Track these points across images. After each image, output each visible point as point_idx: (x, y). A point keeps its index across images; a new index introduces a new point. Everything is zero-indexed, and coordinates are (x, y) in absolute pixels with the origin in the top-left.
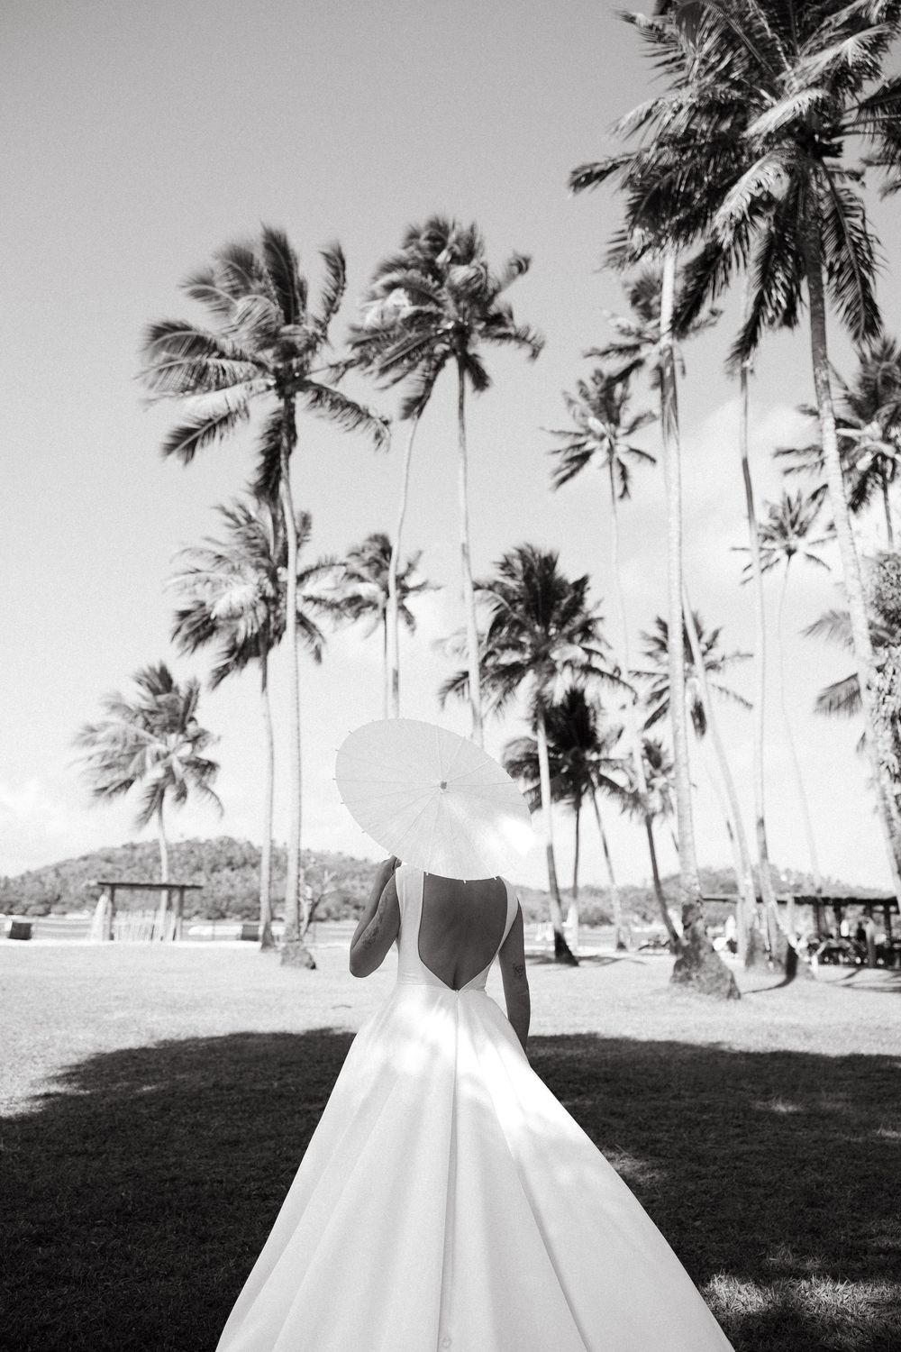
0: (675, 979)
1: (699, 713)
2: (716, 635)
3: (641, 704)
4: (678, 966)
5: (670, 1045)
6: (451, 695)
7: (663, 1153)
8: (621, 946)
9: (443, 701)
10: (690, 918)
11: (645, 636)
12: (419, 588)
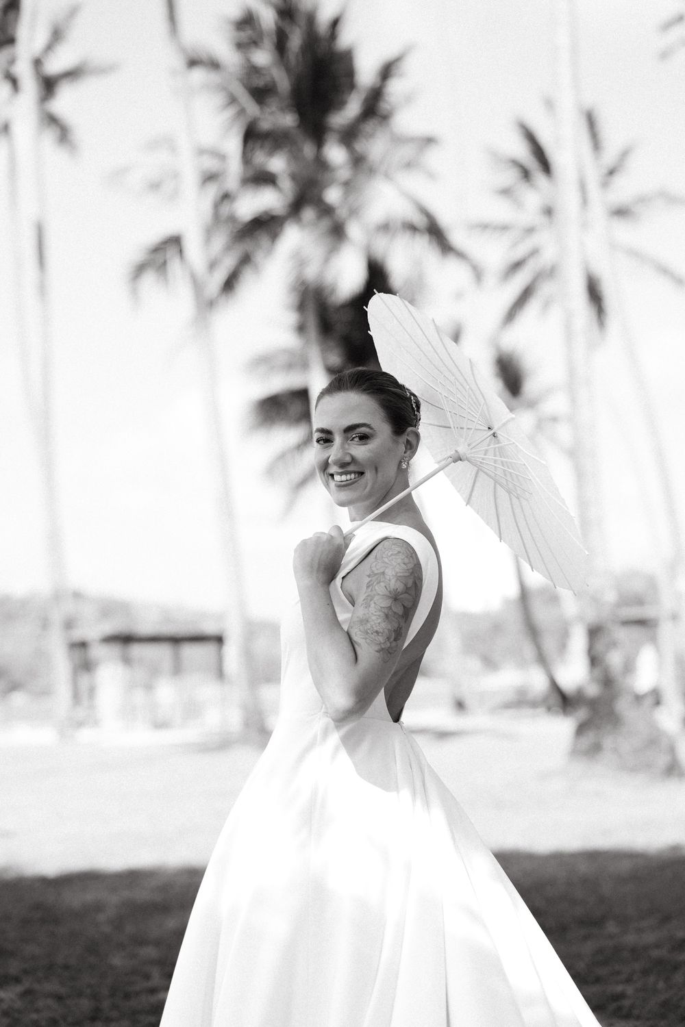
0: (575, 752)
1: (594, 294)
2: (625, 154)
3: (491, 280)
4: (581, 729)
5: (593, 856)
6: (149, 280)
7: (636, 1012)
8: (460, 705)
9: (134, 292)
10: (600, 647)
11: (496, 158)
12: (73, 74)
